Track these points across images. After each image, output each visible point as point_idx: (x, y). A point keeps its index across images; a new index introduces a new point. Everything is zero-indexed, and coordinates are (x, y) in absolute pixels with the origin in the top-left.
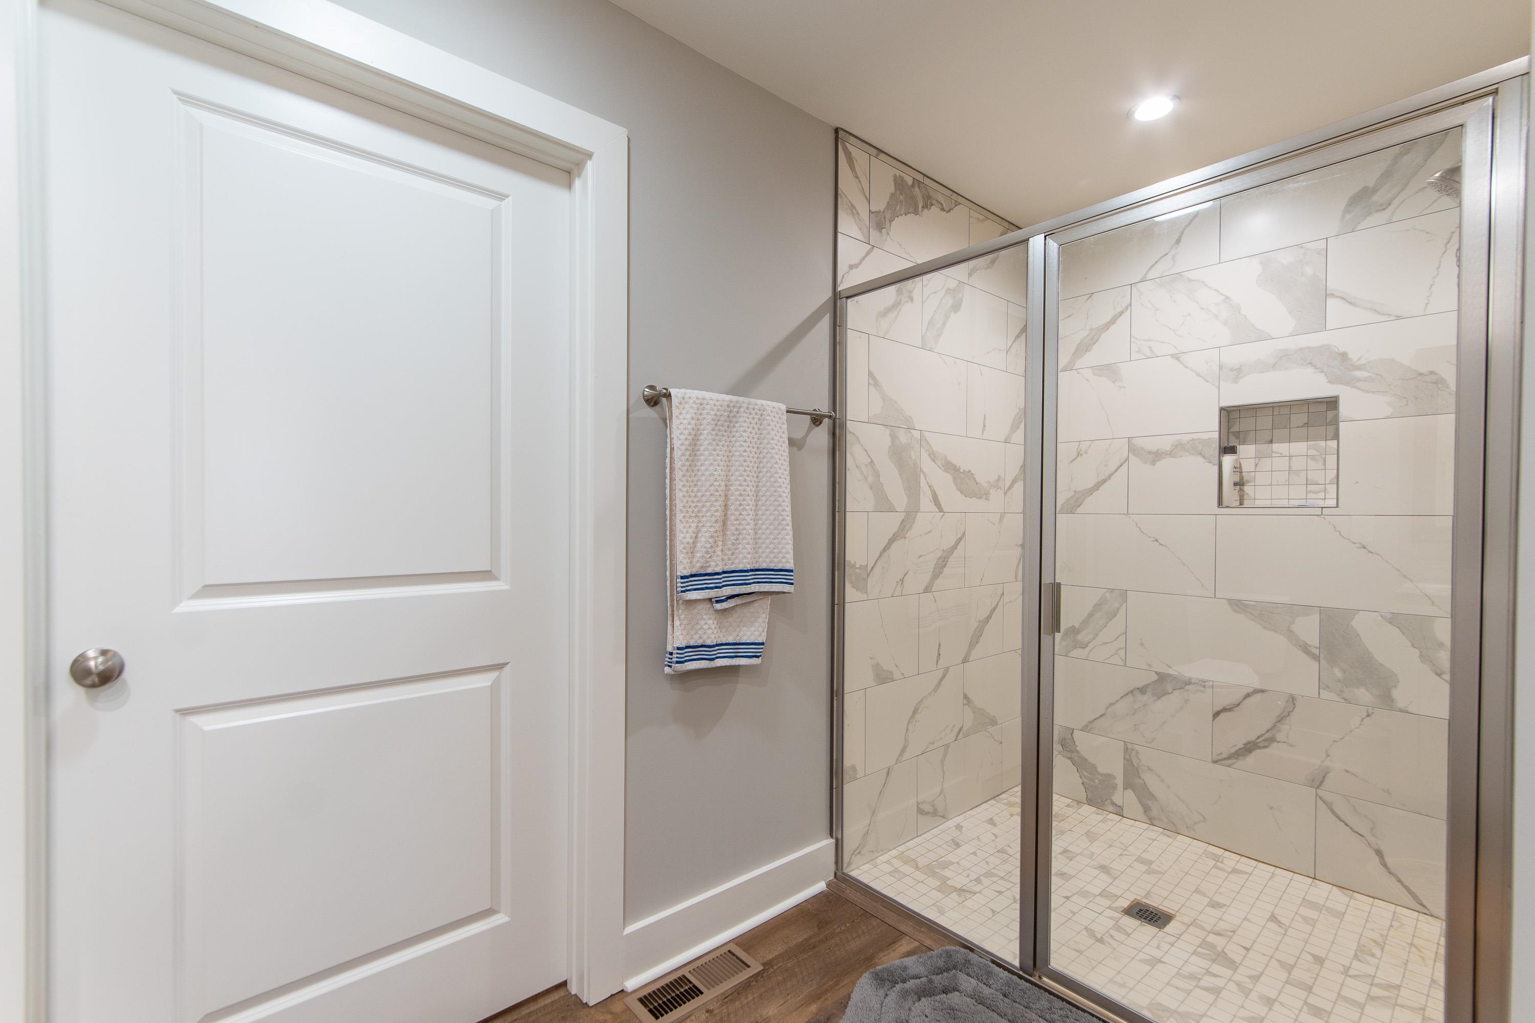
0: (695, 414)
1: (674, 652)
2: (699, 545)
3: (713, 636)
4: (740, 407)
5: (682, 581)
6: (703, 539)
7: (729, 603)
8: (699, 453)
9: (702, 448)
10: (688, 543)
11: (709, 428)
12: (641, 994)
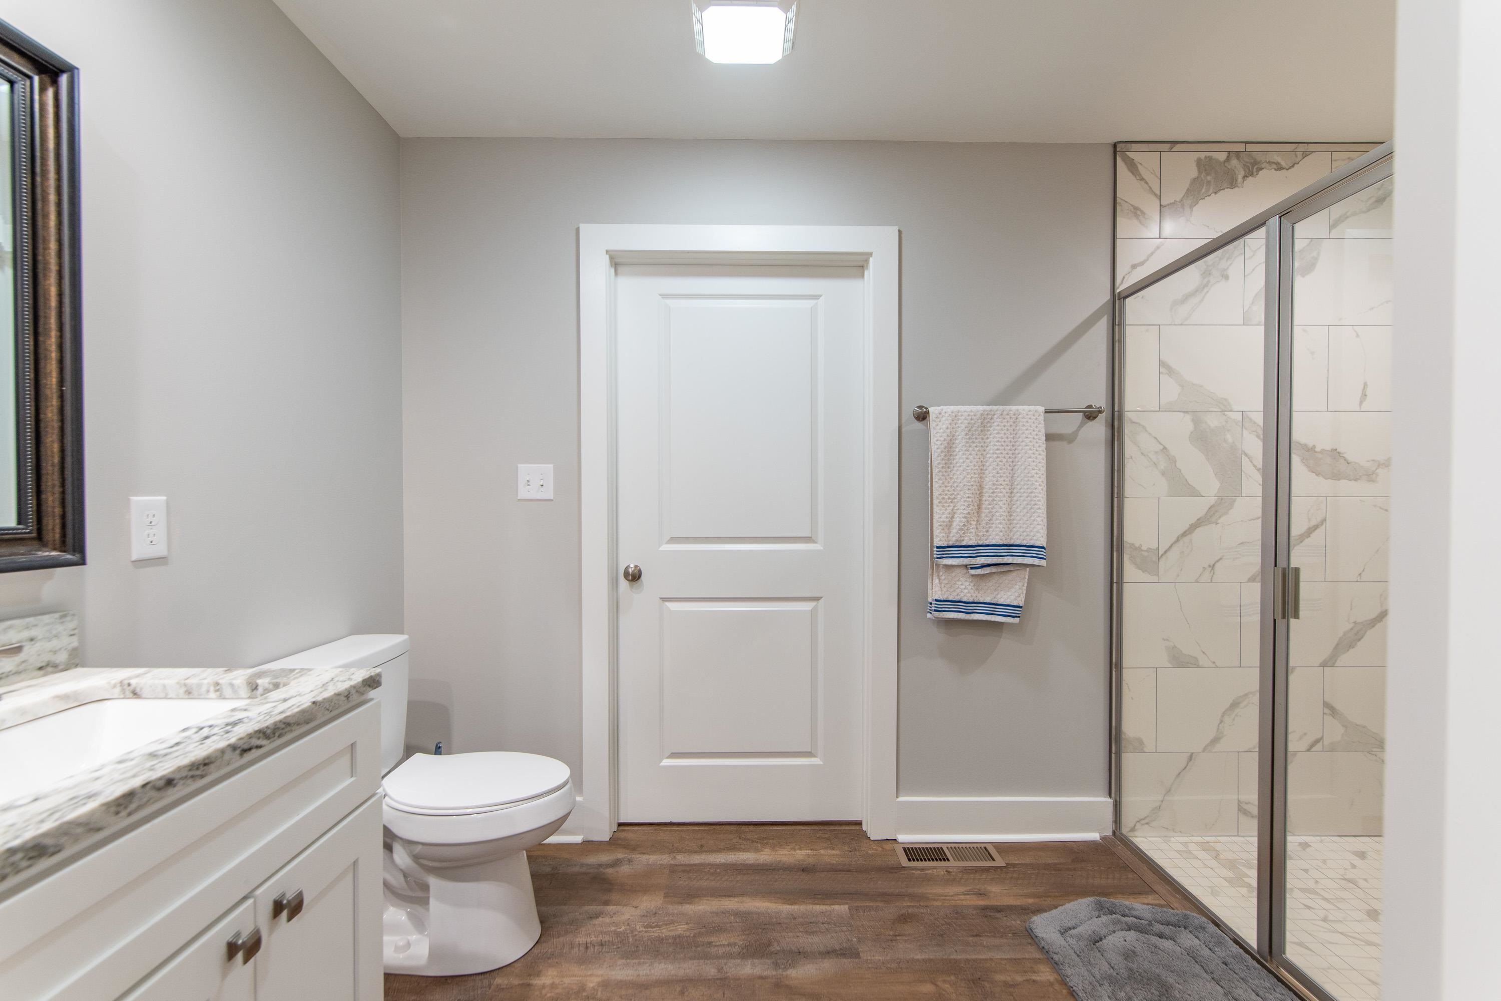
0: (950, 424)
1: (933, 602)
2: (955, 524)
3: (969, 595)
4: (994, 415)
5: (938, 550)
6: (958, 519)
7: (984, 570)
8: (955, 453)
9: (957, 450)
10: (944, 522)
11: (963, 433)
12: (906, 846)
